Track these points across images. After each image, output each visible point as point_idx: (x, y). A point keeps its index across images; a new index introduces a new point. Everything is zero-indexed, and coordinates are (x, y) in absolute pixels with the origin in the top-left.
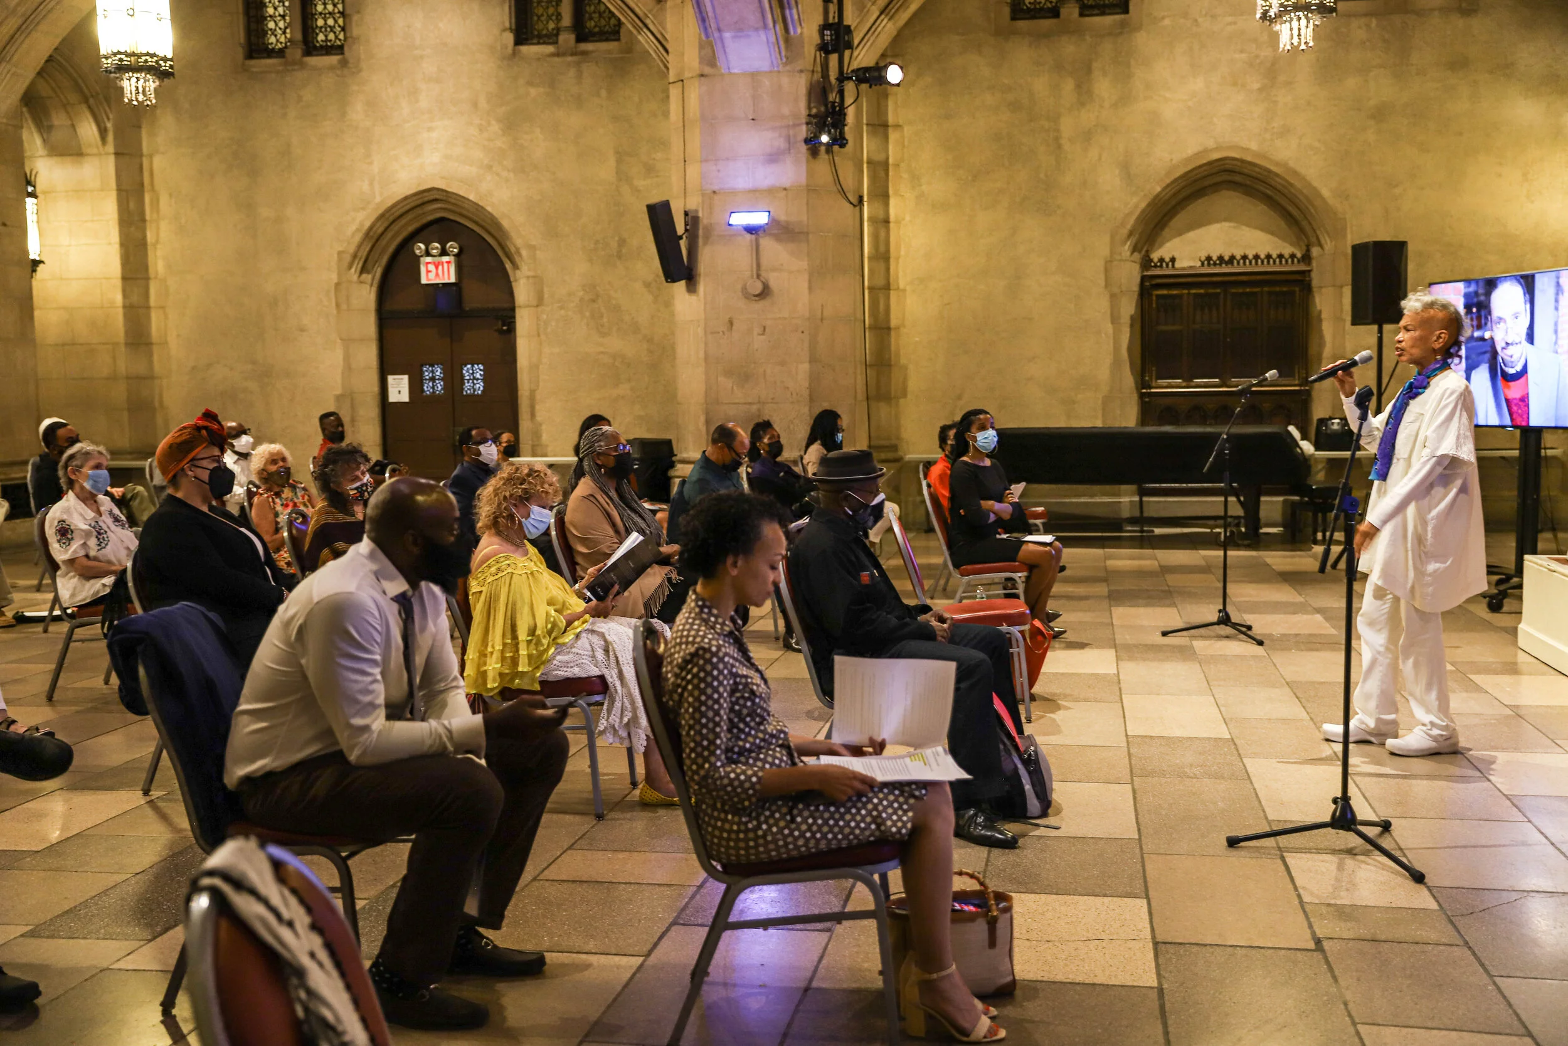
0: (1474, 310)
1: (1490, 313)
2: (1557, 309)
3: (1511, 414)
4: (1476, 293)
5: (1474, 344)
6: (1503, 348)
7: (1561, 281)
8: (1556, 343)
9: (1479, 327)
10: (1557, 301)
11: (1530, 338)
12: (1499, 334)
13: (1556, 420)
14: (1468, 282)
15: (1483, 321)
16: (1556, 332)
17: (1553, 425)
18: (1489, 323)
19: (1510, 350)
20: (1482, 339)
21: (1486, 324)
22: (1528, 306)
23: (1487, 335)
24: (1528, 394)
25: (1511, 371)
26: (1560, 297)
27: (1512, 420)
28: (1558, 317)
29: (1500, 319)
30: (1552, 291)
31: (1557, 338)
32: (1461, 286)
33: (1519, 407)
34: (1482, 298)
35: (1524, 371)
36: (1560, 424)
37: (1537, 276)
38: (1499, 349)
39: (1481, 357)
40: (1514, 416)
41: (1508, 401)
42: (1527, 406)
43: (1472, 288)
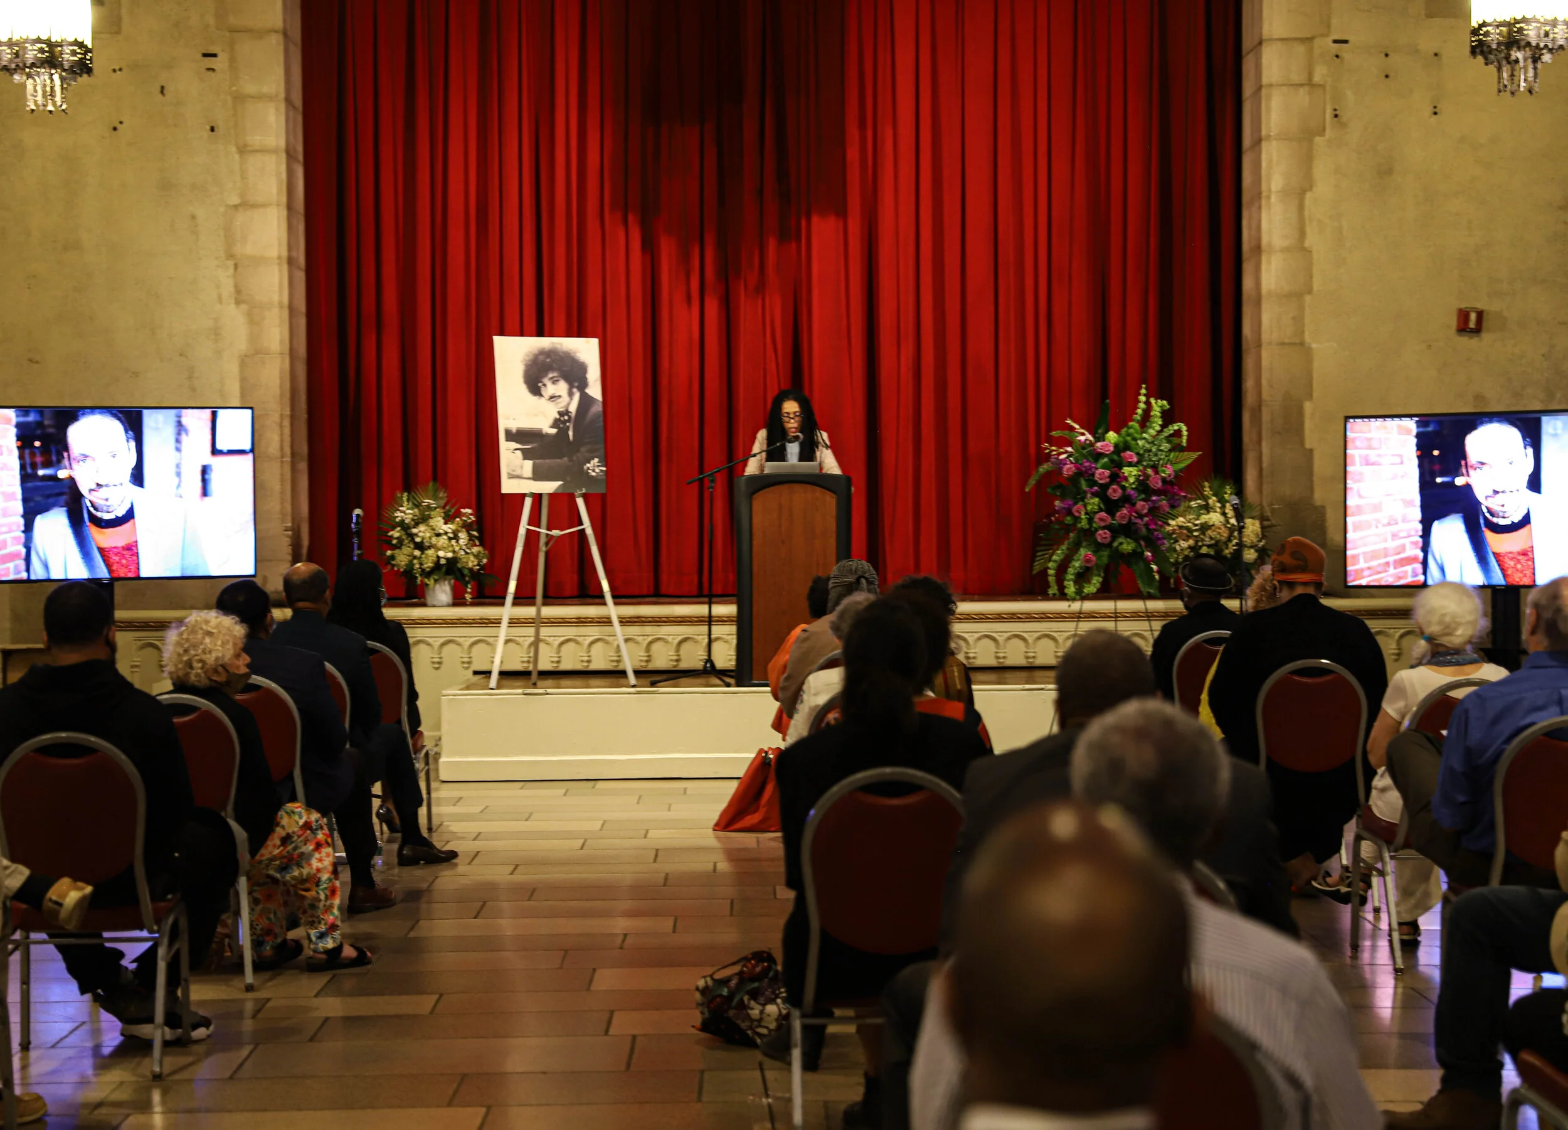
0: (37, 444)
1: (66, 447)
2: (178, 450)
3: (108, 565)
4: (39, 424)
5: (39, 484)
6: (91, 490)
7: (184, 421)
8: (179, 486)
9: (47, 464)
10: (178, 441)
11: (138, 477)
12: (84, 476)
13: (183, 569)
14: (23, 410)
15: (54, 458)
16: (178, 474)
17: (178, 574)
18: (66, 462)
19: (102, 493)
20: (54, 478)
21: (59, 460)
22: (133, 444)
23: (62, 474)
24: (136, 542)
25: (106, 516)
26: (184, 437)
27: (110, 571)
28: (181, 459)
29: (86, 456)
30: (170, 431)
31: (180, 481)
32: (11, 413)
33: (123, 557)
34: (51, 430)
35: (130, 515)
36: (188, 573)
37: (146, 412)
38: (84, 490)
39: (51, 500)
40: (114, 568)
41: (101, 550)
42: (137, 555)
43: (31, 418)
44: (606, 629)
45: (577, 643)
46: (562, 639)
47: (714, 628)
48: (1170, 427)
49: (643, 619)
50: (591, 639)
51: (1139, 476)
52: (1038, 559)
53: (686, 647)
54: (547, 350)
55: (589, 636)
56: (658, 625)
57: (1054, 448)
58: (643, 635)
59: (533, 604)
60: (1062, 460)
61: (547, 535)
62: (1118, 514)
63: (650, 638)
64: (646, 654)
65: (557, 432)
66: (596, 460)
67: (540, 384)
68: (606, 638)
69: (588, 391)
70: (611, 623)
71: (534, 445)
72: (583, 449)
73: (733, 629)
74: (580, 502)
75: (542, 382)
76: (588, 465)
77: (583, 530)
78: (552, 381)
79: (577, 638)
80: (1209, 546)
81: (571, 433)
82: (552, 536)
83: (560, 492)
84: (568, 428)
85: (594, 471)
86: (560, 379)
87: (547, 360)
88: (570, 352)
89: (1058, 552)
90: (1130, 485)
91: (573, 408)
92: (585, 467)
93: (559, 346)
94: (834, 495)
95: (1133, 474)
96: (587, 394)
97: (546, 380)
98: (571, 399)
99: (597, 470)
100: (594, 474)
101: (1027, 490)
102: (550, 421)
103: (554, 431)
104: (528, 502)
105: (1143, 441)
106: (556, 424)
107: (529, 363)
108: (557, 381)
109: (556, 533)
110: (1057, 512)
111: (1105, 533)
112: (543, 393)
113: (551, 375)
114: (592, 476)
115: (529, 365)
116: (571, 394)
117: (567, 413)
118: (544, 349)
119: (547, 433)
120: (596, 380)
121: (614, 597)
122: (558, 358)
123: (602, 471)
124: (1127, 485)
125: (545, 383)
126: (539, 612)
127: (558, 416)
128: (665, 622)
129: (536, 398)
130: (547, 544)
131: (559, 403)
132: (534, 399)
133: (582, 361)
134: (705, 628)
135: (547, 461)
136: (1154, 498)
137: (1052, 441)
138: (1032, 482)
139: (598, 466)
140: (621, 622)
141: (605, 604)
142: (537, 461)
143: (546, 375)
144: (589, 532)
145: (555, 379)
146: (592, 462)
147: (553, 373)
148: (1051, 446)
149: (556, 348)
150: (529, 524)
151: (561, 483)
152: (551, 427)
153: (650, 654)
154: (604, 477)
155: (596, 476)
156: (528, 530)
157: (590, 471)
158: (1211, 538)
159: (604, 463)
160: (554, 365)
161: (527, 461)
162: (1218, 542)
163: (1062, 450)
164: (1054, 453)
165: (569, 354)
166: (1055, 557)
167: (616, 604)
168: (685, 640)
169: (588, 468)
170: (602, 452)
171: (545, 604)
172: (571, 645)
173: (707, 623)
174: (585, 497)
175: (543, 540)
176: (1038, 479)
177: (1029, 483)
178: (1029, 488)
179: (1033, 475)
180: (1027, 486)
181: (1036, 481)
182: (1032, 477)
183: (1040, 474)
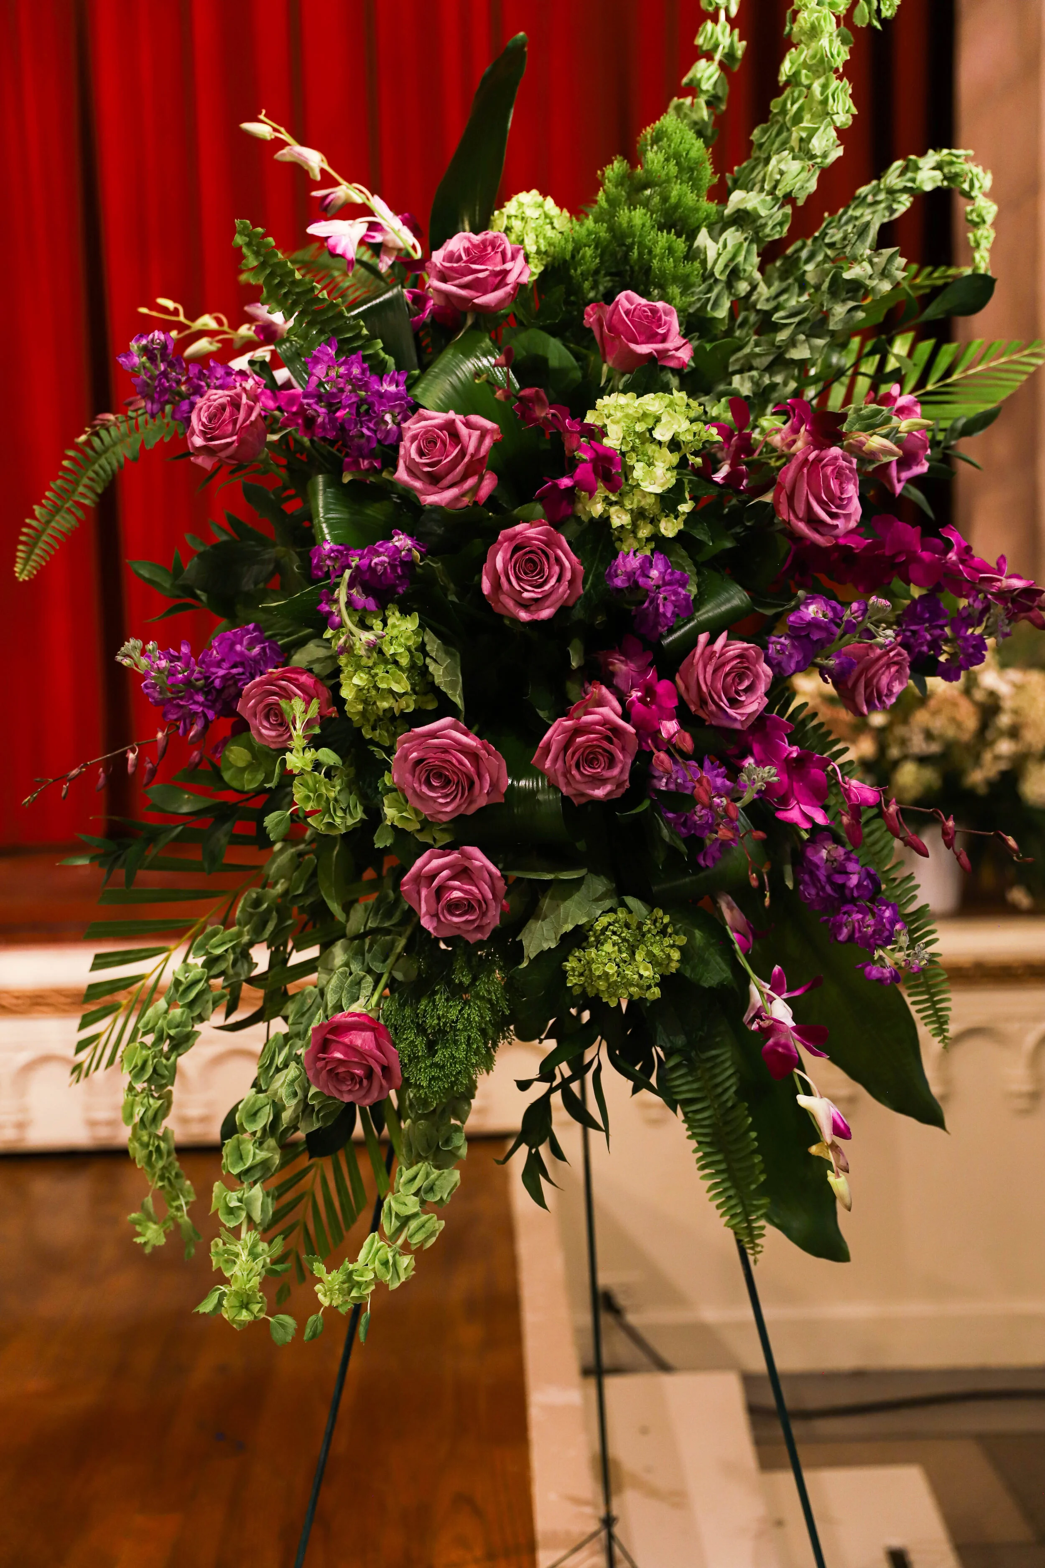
48: (893, 177)
51: (706, 451)
57: (207, 321)
62: (554, 734)
80: (923, 760)
90: (639, 515)
95: (662, 434)
101: (22, 572)
105: (732, 236)
111: (463, 872)
124: (619, 519)
136: (813, 611)
158: (929, 736)
162: (950, 747)
176: (87, 502)
177: (29, 526)
178: (32, 563)
179: (60, 473)
180: (20, 547)
181: (80, 513)
182: (51, 490)
183: (108, 468)
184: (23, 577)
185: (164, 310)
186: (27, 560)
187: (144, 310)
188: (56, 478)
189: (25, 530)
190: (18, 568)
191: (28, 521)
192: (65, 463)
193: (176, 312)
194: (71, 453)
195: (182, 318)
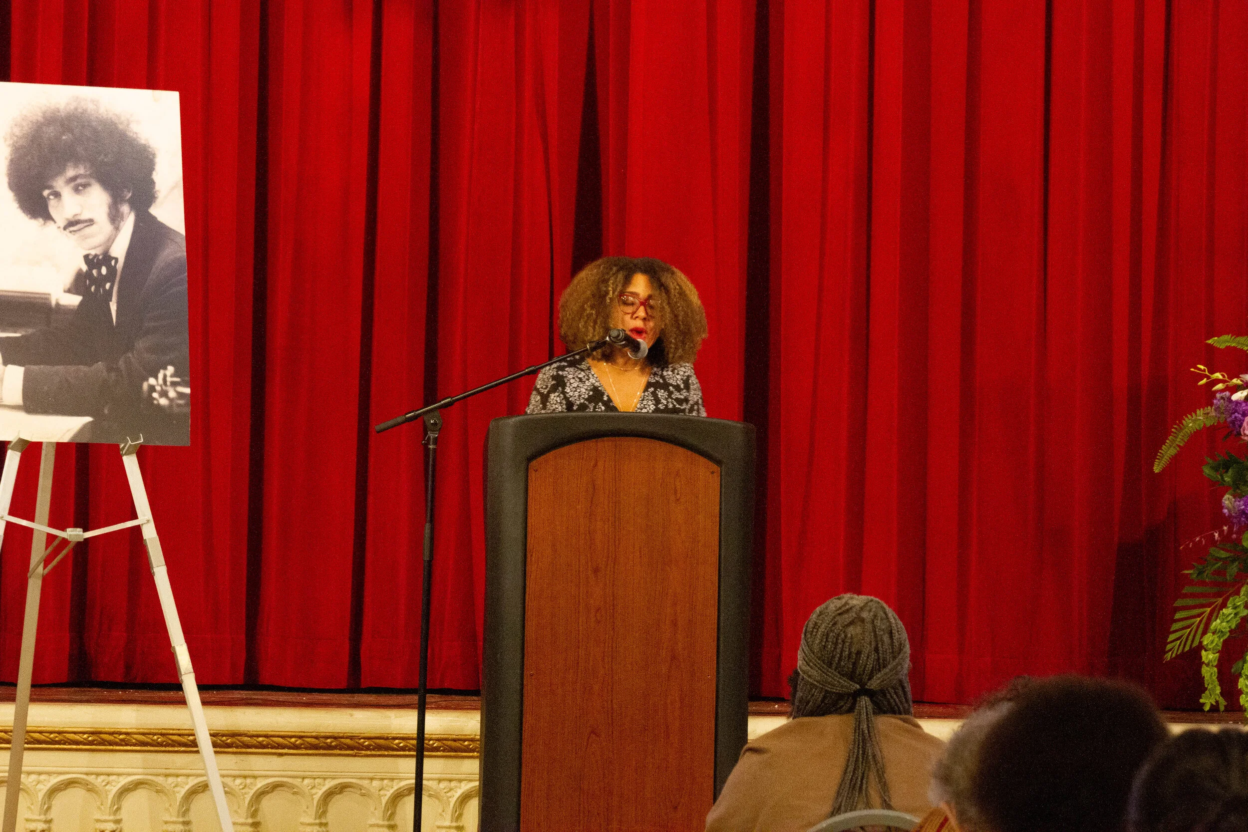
44: (179, 760)
45: (90, 789)
46: (55, 780)
47: (427, 763)
49: (246, 739)
50: (124, 781)
52: (1175, 626)
53: (338, 804)
54: (63, 114)
55: (119, 775)
56: (281, 755)
57: (1218, 375)
58: (245, 777)
59: (11, 699)
60: (1237, 403)
61: (51, 538)
63: (260, 784)
64: (250, 821)
65: (82, 303)
66: (171, 369)
67: (46, 193)
68: (160, 780)
69: (154, 211)
70: (196, 746)
71: (30, 331)
72: (140, 344)
73: (471, 767)
74: (131, 466)
75: (49, 187)
76: (152, 381)
77: (138, 529)
78: (72, 184)
79: (91, 778)
81: (113, 307)
82: (65, 542)
83: (84, 440)
84: (109, 293)
85: (164, 394)
86: (93, 181)
87: (64, 137)
88: (114, 119)
89: (1224, 610)
91: (119, 250)
92: (145, 386)
93: (91, 107)
94: (715, 467)
96: (154, 218)
97: (59, 184)
98: (117, 229)
99: (172, 394)
100: (163, 402)
101: (1157, 469)
102: (68, 278)
103: (74, 300)
104: (13, 460)
106: (80, 284)
107: (20, 143)
108: (85, 186)
109: (74, 534)
110: (1228, 520)
112: (52, 211)
113: (71, 172)
114: (159, 406)
115: (22, 147)
116: (115, 218)
117: (107, 259)
118: (59, 112)
119: (58, 304)
120: (173, 188)
121: (202, 687)
122: (88, 134)
123: (181, 395)
125: (58, 189)
126: (21, 716)
127: (85, 268)
128: (296, 747)
129: (37, 223)
130: (47, 561)
131: (86, 237)
132: (33, 225)
133: (143, 142)
134: (411, 763)
135: (60, 368)
137: (1215, 359)
138: (1168, 451)
139: (174, 384)
140: (215, 745)
141: (182, 702)
142: (33, 367)
143: (61, 171)
144: (150, 533)
145: (79, 181)
146: (161, 376)
147: (76, 166)
148: (1212, 373)
149: (85, 111)
150: (12, 512)
151: (88, 419)
152: (69, 291)
153: (258, 819)
154: (188, 410)
155: (170, 406)
156: (8, 524)
157: (155, 395)
159: (188, 379)
160: (80, 149)
161: (10, 367)
163: (1235, 381)
164: (1220, 386)
165: (115, 124)
166: (1216, 624)
167: (205, 703)
168: (342, 789)
169: (152, 389)
170: (186, 350)
171: (35, 699)
172: (75, 795)
173: (415, 753)
174: (142, 454)
175: (38, 551)
176: (1181, 445)
177: (1160, 453)
178: (1160, 466)
179: (1172, 434)
180: (1157, 460)
181: (1178, 449)
182: (1169, 440)
183: (1189, 432)
184: (1156, 471)
185: (1200, 369)
186: (1158, 465)
187: (1192, 370)
188: (1170, 435)
189: (1159, 454)
190: (1155, 468)
191: (1160, 451)
192: (1173, 430)
193: (1204, 370)
194: (1175, 426)
195: (1207, 373)
